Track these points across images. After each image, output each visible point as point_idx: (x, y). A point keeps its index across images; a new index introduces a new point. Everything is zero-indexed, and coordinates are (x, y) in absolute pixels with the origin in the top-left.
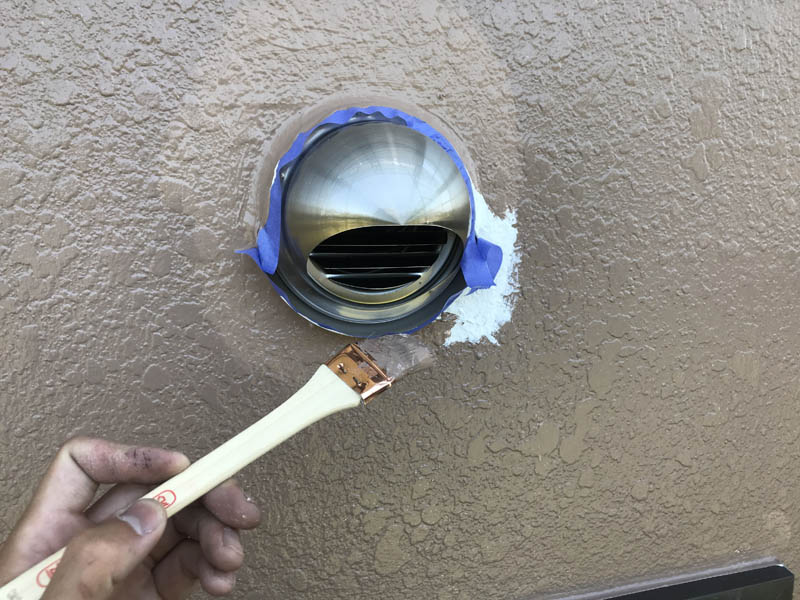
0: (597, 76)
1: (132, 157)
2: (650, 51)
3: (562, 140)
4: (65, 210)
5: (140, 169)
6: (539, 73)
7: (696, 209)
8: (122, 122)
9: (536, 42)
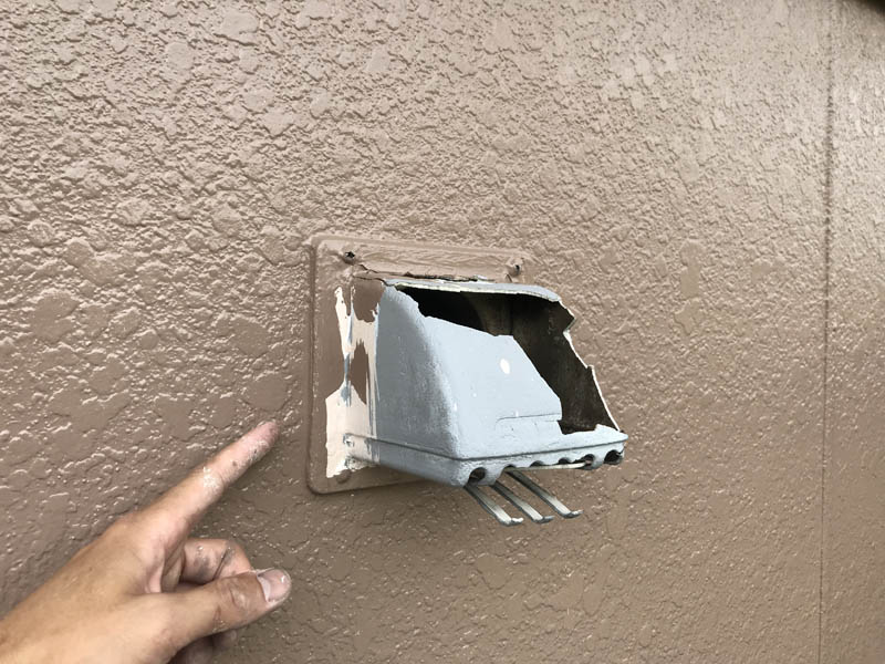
0: (615, 237)
1: (203, 290)
2: (651, 217)
3: (590, 293)
4: (120, 349)
5: (211, 304)
6: (573, 230)
7: (685, 361)
8: (196, 250)
9: (572, 201)
